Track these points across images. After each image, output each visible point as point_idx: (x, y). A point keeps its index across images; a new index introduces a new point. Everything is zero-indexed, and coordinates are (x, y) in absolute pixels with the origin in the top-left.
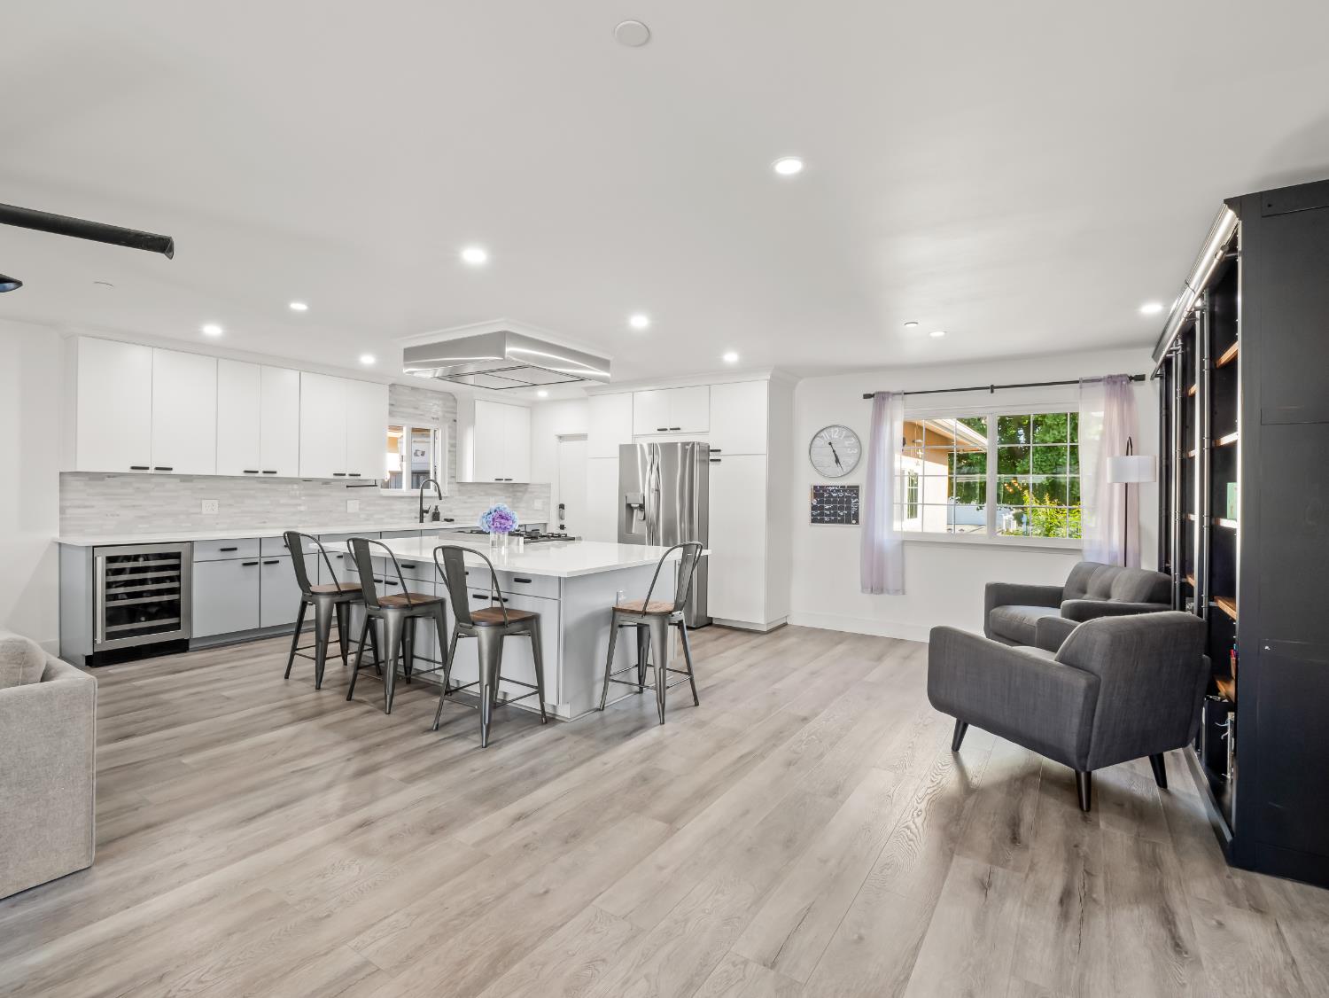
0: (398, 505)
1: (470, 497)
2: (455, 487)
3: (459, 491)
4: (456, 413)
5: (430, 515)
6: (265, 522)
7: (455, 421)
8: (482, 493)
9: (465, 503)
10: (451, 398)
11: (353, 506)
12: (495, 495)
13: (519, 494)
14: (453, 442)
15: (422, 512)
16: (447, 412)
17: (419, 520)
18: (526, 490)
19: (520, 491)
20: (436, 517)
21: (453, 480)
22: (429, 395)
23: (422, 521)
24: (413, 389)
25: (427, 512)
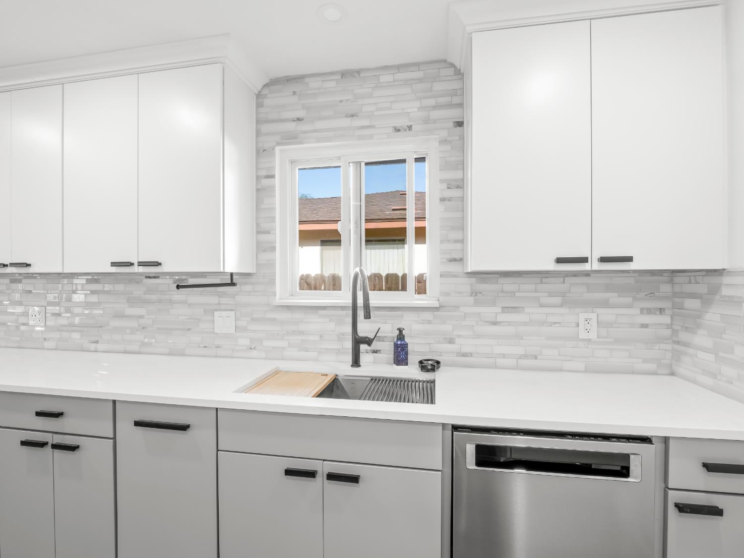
0: (315, 324)
1: (505, 309)
2: (465, 285)
3: (474, 293)
4: (461, 105)
5: (387, 348)
6: (97, 342)
7: (460, 124)
8: (558, 300)
9: (495, 323)
10: (451, 71)
11: (224, 322)
12: (605, 304)
13: (692, 304)
14: (457, 175)
15: (358, 341)
16: (436, 107)
17: (349, 358)
18: (714, 290)
19: (693, 296)
20: (401, 355)
21: (455, 268)
22: (386, 78)
23: (356, 363)
24: (345, 74)
25: (369, 342)
